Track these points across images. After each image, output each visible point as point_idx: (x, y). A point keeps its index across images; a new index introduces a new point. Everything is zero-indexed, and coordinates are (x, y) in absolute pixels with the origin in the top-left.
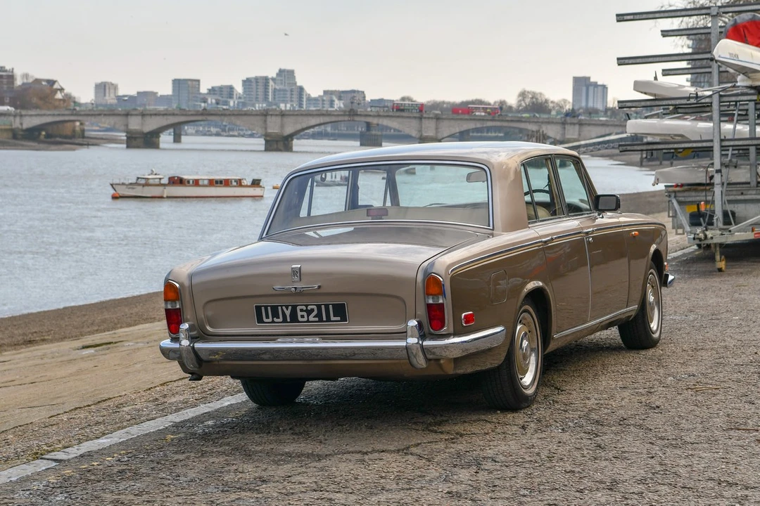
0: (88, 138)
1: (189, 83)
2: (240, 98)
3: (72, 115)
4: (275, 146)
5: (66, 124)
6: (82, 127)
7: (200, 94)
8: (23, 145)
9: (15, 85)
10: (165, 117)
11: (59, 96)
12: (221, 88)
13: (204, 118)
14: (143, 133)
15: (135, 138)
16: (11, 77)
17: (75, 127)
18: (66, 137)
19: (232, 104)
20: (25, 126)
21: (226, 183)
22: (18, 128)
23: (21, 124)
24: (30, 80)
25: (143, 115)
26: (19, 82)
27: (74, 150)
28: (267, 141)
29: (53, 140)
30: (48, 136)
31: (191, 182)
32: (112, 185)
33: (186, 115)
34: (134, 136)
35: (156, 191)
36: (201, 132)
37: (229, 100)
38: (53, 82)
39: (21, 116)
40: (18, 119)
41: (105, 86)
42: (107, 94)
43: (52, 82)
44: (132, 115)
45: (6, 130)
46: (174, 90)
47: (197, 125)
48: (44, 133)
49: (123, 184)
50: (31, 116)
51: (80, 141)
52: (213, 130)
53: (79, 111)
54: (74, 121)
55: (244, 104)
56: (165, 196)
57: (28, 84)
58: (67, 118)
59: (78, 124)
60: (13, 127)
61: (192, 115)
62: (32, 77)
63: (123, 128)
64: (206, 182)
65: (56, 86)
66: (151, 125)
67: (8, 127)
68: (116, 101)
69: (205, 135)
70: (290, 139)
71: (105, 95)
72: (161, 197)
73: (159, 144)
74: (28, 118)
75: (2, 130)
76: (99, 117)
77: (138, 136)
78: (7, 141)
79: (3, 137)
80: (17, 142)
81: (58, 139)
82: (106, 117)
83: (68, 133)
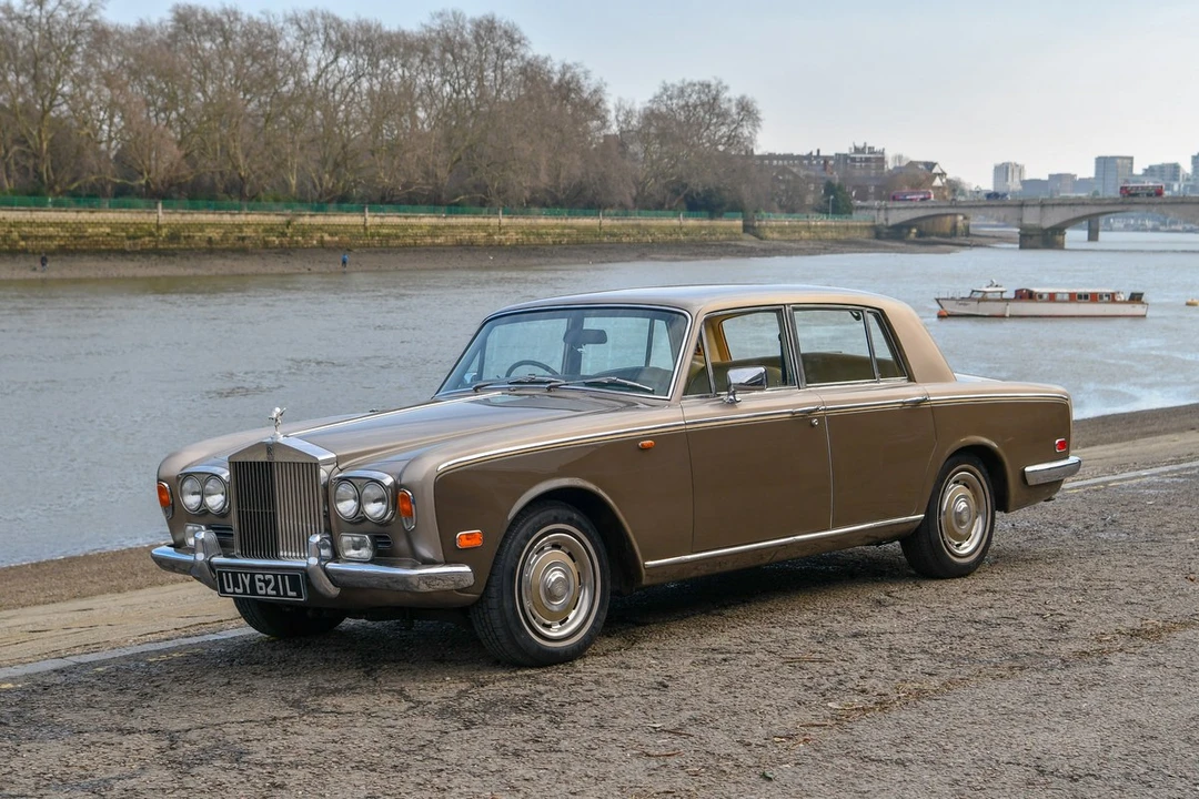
0: (975, 235)
1: (1118, 161)
2: (1188, 180)
3: (951, 207)
5: (944, 219)
6: (965, 222)
7: (1133, 175)
8: (886, 247)
9: (886, 170)
10: (1072, 207)
11: (938, 182)
12: (1162, 168)
13: (1125, 208)
14: (1042, 229)
15: (1031, 236)
16: (881, 160)
17: (956, 223)
18: (944, 235)
19: (1176, 188)
20: (891, 223)
21: (1094, 298)
22: (882, 225)
23: (887, 220)
24: (904, 163)
25: (1043, 205)
26: (890, 165)
27: (949, 252)
29: (926, 239)
30: (920, 234)
31: (1045, 296)
32: (937, 300)
33: (1100, 205)
34: (1030, 233)
35: (997, 308)
36: (1132, 226)
37: (1172, 183)
38: (933, 165)
39: (887, 209)
40: (882, 213)
41: (1007, 168)
42: (1010, 179)
43: (930, 165)
44: (1027, 206)
45: (866, 227)
46: (1097, 172)
47: (1127, 218)
48: (914, 231)
49: (953, 299)
50: (899, 208)
51: (962, 240)
52: (1149, 223)
53: (960, 202)
54: (955, 215)
55: (1193, 188)
56: (1007, 315)
57: (900, 168)
58: (943, 211)
59: (961, 218)
60: (876, 223)
61: (1108, 204)
62: (907, 159)
63: (1015, 222)
64: (1066, 297)
65: (936, 170)
66: (1052, 218)
67: (869, 224)
68: (1020, 187)
69: (1137, 230)
71: (1007, 180)
72: (1003, 316)
73: (1063, 244)
74: (895, 212)
75: (861, 227)
76: (985, 209)
77: (1035, 233)
78: (867, 240)
79: (863, 236)
80: (879, 242)
81: (934, 238)
82: (994, 209)
83: (948, 231)
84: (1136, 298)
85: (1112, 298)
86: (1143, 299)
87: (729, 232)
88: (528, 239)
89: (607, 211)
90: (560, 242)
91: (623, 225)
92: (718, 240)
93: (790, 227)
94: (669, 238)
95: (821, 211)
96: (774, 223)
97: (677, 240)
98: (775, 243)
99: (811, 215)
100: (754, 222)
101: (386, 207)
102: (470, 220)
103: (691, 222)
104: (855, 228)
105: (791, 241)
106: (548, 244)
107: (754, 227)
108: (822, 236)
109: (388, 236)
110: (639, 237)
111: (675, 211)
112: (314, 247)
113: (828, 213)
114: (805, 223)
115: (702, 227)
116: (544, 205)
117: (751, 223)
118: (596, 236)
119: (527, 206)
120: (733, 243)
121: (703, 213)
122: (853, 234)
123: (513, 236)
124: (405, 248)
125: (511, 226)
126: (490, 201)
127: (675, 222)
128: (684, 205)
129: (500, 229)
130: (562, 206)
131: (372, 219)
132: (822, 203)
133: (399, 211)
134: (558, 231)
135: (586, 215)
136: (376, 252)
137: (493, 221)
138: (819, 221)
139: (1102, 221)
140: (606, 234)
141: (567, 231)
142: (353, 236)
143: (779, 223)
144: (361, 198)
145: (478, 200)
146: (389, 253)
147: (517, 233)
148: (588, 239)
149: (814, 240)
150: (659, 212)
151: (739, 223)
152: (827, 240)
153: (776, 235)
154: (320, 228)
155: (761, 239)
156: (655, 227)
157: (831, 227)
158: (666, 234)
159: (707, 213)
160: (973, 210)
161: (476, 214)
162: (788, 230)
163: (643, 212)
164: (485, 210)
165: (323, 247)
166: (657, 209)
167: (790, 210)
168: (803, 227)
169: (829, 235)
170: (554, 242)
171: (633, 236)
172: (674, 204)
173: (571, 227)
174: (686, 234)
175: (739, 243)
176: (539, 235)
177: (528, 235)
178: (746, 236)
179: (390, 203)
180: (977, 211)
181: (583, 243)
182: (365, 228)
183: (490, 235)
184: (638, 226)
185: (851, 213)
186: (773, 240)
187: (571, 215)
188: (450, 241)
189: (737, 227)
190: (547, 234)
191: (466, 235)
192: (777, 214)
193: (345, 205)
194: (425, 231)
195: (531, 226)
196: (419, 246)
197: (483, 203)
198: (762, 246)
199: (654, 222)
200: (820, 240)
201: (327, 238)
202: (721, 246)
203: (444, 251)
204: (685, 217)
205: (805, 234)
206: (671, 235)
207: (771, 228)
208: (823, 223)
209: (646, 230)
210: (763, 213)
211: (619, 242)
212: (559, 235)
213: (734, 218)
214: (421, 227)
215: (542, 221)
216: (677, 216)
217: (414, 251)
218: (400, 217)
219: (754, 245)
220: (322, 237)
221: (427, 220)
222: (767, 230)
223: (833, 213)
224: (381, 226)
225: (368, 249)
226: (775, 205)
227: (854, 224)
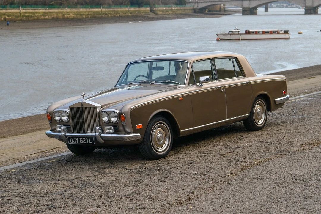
0: (227, 11)
3: (219, 1)
4: (309, 12)
5: (217, 6)
6: (224, 6)
8: (198, 16)
10: (260, 1)
14: (249, 8)
15: (246, 11)
17: (221, 7)
18: (217, 11)
20: (199, 7)
22: (196, 8)
23: (198, 6)
27: (219, 17)
28: (305, 10)
29: (211, 13)
30: (209, 11)
31: (254, 32)
34: (245, 10)
36: (279, 6)
39: (198, 3)
40: (196, 4)
44: (245, 1)
45: (191, 9)
47: (277, 3)
48: (207, 10)
50: (202, 2)
51: (223, 13)
52: (285, 5)
54: (220, 4)
56: (240, 39)
58: (217, 3)
59: (222, 5)
60: (194, 8)
63: (241, 6)
64: (261, 32)
66: (253, 4)
67: (192, 8)
69: (281, 7)
70: (316, 8)
73: (257, 13)
74: (200, 4)
75: (189, 9)
76: (231, 2)
77: (247, 10)
78: (191, 14)
79: (190, 12)
80: (195, 14)
81: (214, 12)
82: (234, 2)
83: (218, 9)
84: (286, 32)
85: (278, 33)
86: (289, 32)
87: (145, 12)
88: (77, 17)
89: (103, 6)
90: (88, 17)
91: (109, 11)
92: (141, 15)
93: (165, 10)
94: (125, 15)
95: (176, 4)
96: (160, 9)
97: (128, 15)
98: (161, 15)
99: (172, 5)
100: (153, 8)
101: (27, 6)
102: (57, 10)
103: (132, 9)
104: (188, 9)
105: (166, 15)
106: (84, 18)
107: (153, 10)
108: (176, 12)
109: (28, 16)
110: (115, 14)
111: (126, 5)
112: (2, 21)
113: (178, 5)
114: (170, 8)
115: (136, 11)
116: (82, 4)
117: (152, 9)
118: (100, 15)
119: (76, 5)
120: (147, 16)
121: (136, 6)
122: (187, 12)
123: (72, 16)
124: (34, 20)
125: (71, 12)
126: (63, 3)
127: (127, 9)
128: (129, 3)
129: (67, 13)
130: (88, 5)
131: (22, 11)
132: (176, 2)
133: (32, 7)
134: (87, 13)
135: (96, 8)
136: (24, 22)
137: (65, 10)
138: (175, 7)
139: (269, 4)
140: (103, 14)
141: (90, 13)
142: (16, 16)
143: (162, 9)
144: (18, 3)
145: (59, 3)
146: (29, 22)
147: (73, 14)
148: (98, 16)
149: (174, 14)
150: (121, 6)
151: (148, 9)
152: (178, 14)
153: (161, 13)
154: (4, 14)
155: (156, 14)
156: (120, 11)
157: (179, 9)
158: (124, 13)
159: (137, 6)
160: (226, 2)
161: (58, 8)
162: (165, 11)
163: (116, 6)
164: (62, 6)
165: (6, 21)
166: (120, 5)
167: (165, 4)
168: (170, 10)
169: (179, 12)
170: (86, 17)
171: (113, 14)
172: (126, 3)
173: (92, 12)
174: (131, 13)
175: (149, 16)
176: (81, 15)
177: (77, 15)
178: (151, 13)
179: (29, 4)
180: (228, 3)
181: (96, 17)
182: (20, 14)
183: (64, 15)
184: (114, 11)
185: (186, 5)
186: (160, 14)
187: (91, 8)
188: (50, 18)
189: (148, 10)
190: (83, 14)
191: (55, 15)
192: (161, 6)
193: (13, 6)
194: (41, 14)
195: (77, 12)
196: (40, 20)
197: (61, 4)
198: (156, 17)
199: (120, 9)
200: (176, 14)
201: (7, 17)
202: (143, 17)
203: (48, 21)
204: (130, 7)
205: (171, 12)
206: (125, 14)
207: (159, 10)
208: (177, 8)
209: (117, 12)
210: (156, 6)
211: (108, 17)
212: (87, 15)
213: (147, 7)
214: (39, 13)
215: (81, 10)
216: (127, 7)
217: (38, 21)
218: (32, 9)
219: (154, 16)
220: (5, 17)
221: (42, 11)
222: (158, 11)
223: (180, 5)
224: (26, 13)
225: (22, 21)
226: (160, 2)
227: (187, 8)
